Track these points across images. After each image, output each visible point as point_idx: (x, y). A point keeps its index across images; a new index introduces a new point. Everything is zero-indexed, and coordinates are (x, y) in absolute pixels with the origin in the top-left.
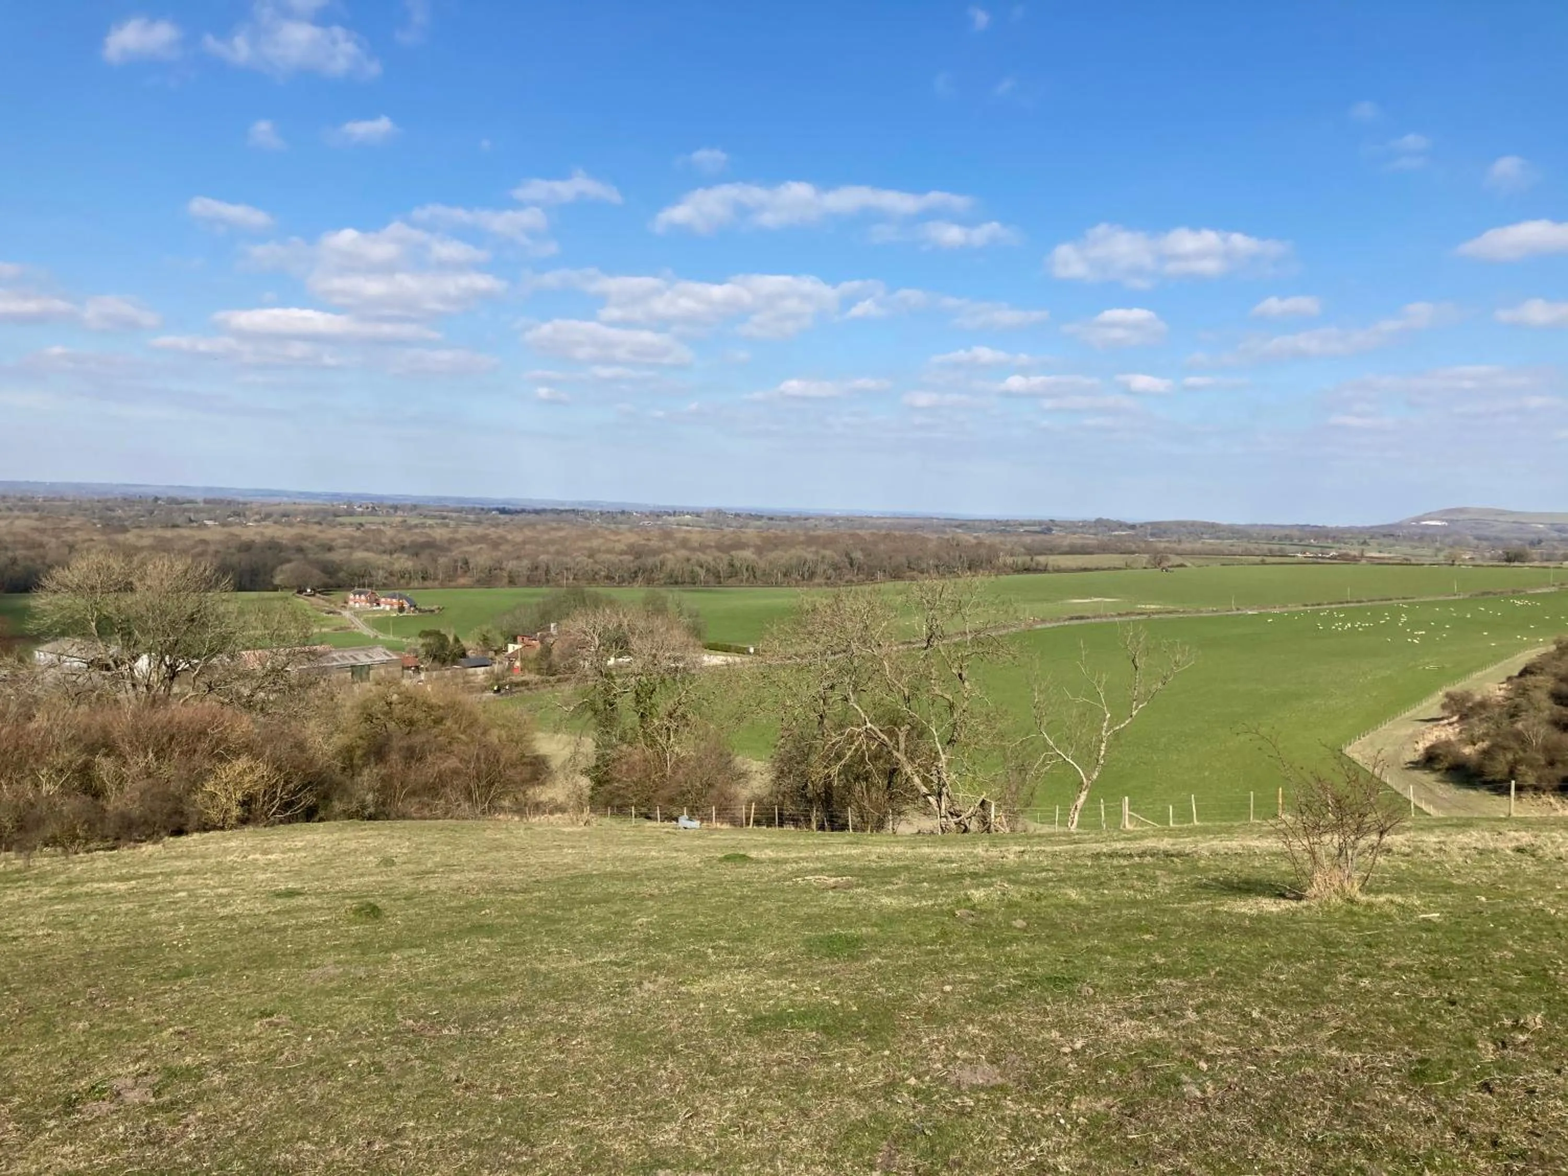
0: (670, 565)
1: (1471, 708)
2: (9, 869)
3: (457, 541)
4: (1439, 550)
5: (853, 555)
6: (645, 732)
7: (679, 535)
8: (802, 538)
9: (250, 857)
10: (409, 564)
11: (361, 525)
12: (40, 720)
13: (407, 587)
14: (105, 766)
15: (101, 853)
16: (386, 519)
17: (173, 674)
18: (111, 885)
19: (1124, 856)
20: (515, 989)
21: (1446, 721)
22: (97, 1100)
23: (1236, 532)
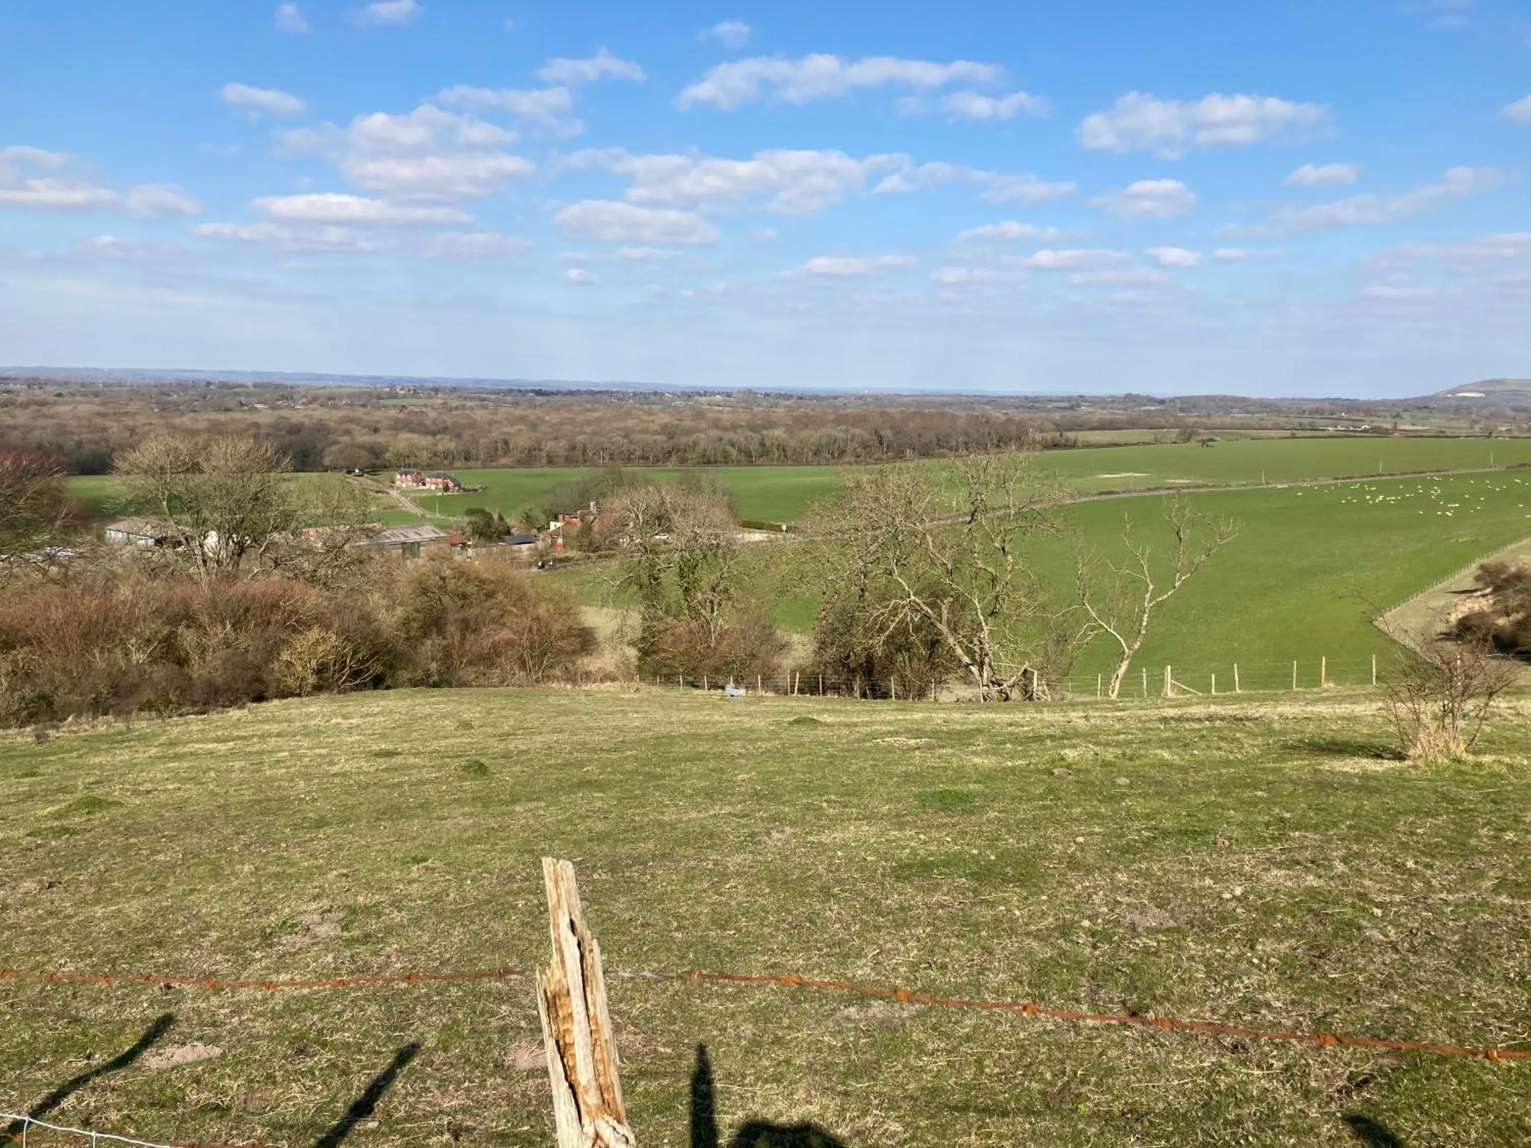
0: (702, 445)
1: (1506, 580)
2: (112, 731)
3: (495, 422)
4: (1475, 422)
5: (883, 433)
6: (689, 606)
7: (711, 416)
8: (832, 417)
9: (333, 721)
10: (452, 445)
11: (404, 407)
12: (124, 592)
13: (451, 466)
14: (188, 637)
15: (192, 717)
16: (428, 402)
17: (241, 550)
18: (211, 746)
19: (1194, 720)
20: (648, 838)
21: (1479, 593)
22: (291, 934)
23: (1265, 406)
